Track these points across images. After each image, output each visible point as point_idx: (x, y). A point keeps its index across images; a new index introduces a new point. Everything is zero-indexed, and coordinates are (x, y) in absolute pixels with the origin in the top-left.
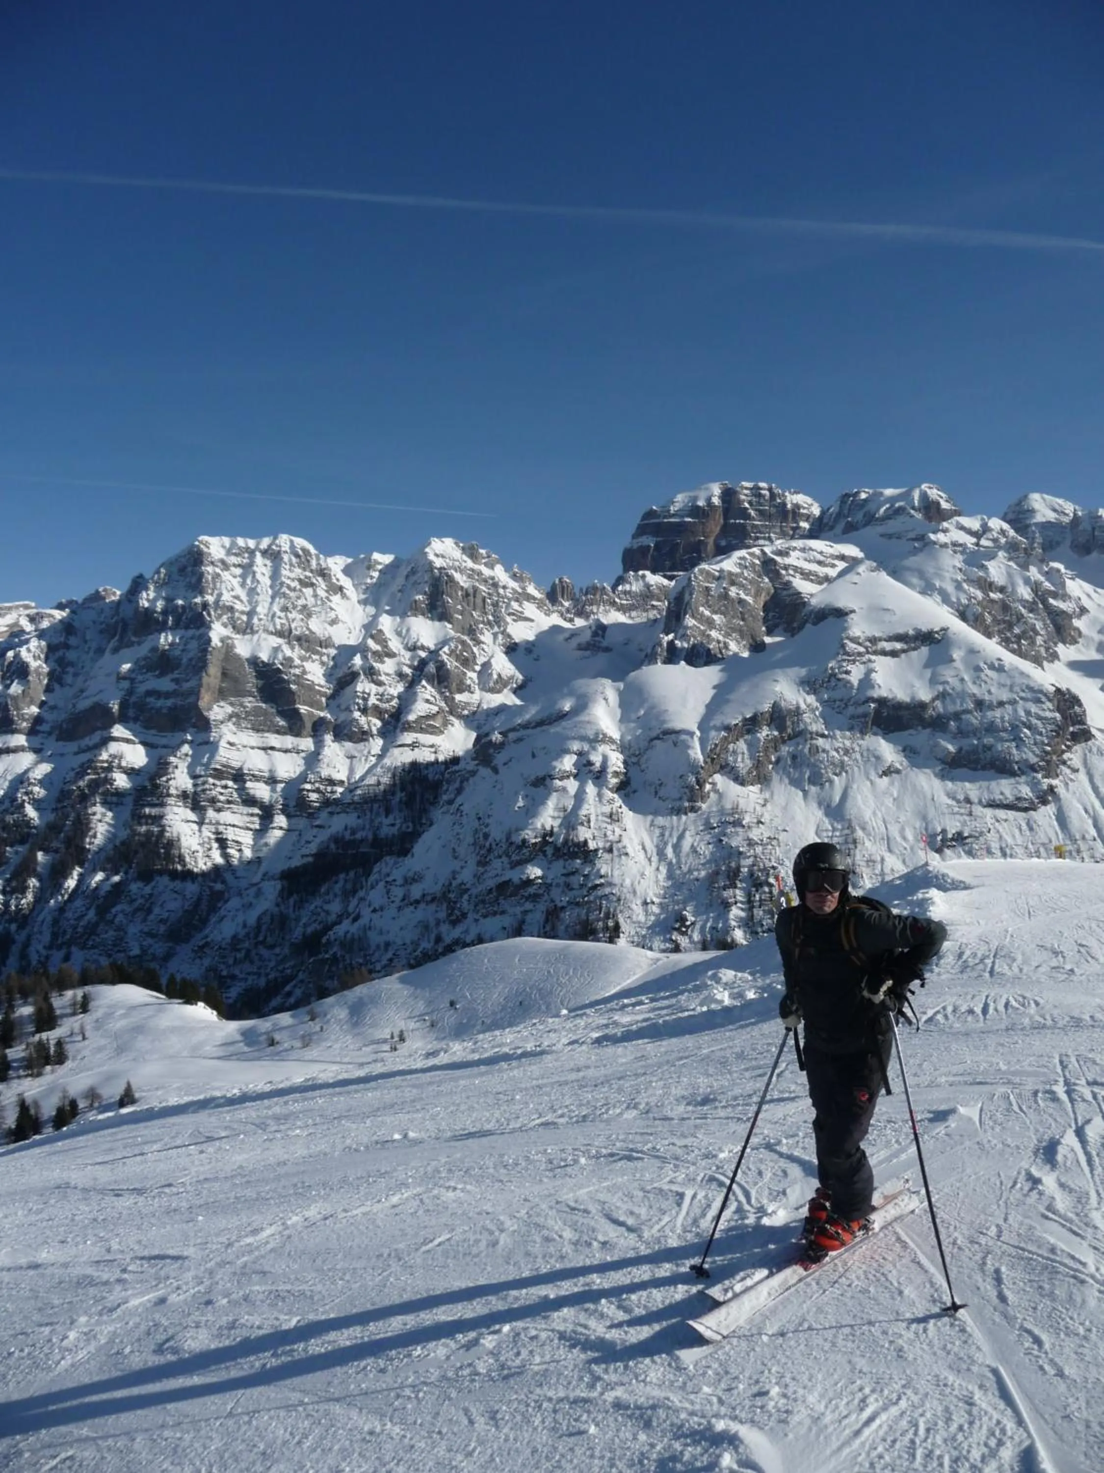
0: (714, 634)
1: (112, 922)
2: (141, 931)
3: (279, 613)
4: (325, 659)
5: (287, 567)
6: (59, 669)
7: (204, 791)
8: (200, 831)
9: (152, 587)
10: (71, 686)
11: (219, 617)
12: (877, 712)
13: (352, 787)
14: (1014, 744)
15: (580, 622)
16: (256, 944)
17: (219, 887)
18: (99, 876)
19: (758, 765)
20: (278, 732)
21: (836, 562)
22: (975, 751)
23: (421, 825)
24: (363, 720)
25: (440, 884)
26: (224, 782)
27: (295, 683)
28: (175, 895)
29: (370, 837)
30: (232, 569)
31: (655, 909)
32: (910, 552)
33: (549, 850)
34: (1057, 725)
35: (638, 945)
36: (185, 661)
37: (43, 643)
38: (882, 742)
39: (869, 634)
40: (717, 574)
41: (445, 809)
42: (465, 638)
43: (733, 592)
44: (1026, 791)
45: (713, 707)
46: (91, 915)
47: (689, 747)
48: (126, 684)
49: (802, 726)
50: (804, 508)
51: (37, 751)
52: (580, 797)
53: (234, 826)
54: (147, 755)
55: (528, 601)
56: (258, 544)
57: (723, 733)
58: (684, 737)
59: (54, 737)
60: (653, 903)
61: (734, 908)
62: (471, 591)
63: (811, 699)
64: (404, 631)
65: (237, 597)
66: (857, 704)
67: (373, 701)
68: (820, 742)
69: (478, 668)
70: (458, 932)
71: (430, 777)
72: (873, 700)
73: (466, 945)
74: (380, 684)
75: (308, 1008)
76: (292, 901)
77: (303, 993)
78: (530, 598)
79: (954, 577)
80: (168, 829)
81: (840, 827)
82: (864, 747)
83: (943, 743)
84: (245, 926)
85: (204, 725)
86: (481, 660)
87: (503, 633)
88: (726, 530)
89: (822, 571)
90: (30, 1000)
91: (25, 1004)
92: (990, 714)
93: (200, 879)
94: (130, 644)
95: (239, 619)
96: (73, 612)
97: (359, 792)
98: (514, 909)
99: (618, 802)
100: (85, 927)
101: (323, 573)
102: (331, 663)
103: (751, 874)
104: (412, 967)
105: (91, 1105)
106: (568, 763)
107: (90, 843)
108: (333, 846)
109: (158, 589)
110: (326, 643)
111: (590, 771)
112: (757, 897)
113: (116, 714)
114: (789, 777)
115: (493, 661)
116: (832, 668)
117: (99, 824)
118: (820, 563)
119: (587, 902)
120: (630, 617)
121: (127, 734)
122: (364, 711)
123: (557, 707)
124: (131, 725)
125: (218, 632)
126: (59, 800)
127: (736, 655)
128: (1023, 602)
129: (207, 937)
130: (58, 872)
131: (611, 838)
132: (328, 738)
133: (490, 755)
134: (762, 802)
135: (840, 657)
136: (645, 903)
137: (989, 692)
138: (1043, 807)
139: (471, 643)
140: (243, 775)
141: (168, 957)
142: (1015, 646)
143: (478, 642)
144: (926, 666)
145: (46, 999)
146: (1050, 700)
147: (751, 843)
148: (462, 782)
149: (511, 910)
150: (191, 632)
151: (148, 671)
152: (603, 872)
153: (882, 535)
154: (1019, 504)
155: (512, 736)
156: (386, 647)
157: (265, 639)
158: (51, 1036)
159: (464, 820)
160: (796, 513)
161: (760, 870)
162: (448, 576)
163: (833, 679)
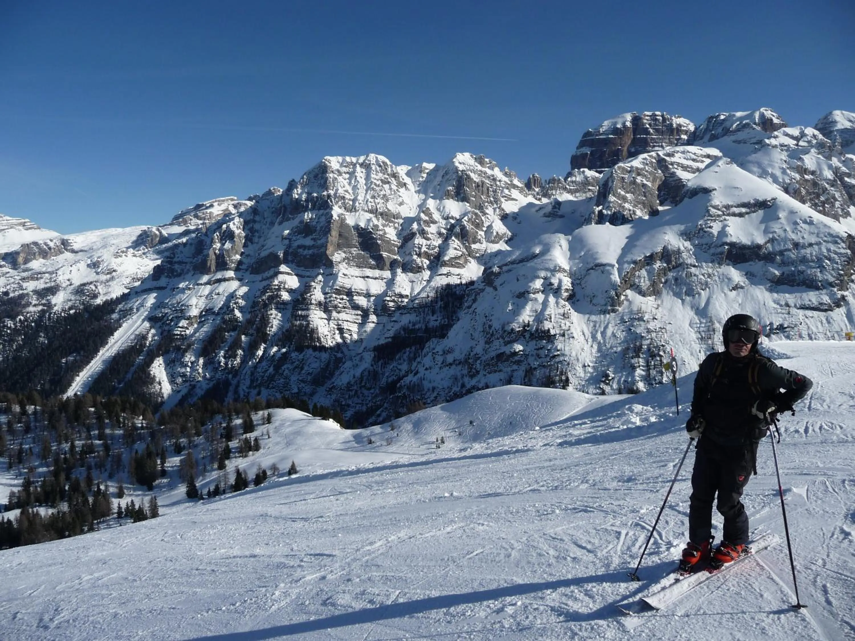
0: (627, 205)
1: (283, 374)
2: (298, 379)
3: (370, 200)
4: (396, 225)
5: (375, 173)
6: (250, 234)
7: (330, 301)
8: (329, 324)
9: (299, 187)
10: (257, 243)
11: (337, 203)
12: (729, 251)
13: (413, 299)
14: (819, 270)
15: (545, 201)
16: (361, 388)
17: (339, 355)
18: (275, 349)
19: (654, 284)
20: (371, 268)
21: (704, 159)
22: (793, 274)
23: (453, 320)
24: (418, 260)
25: (463, 355)
26: (341, 296)
27: (380, 239)
28: (316, 360)
29: (424, 327)
30: (344, 174)
31: (590, 370)
32: (752, 151)
33: (527, 335)
34: (849, 258)
35: (580, 391)
36: (318, 228)
37: (242, 220)
38: (732, 269)
39: (725, 203)
40: (629, 169)
41: (466, 311)
42: (477, 211)
43: (639, 179)
44: (826, 299)
45: (626, 250)
46: (271, 369)
47: (611, 274)
48: (287, 242)
49: (681, 260)
50: (684, 126)
51: (240, 280)
52: (545, 304)
53: (347, 321)
54: (299, 282)
55: (514, 188)
56: (358, 160)
57: (632, 265)
58: (608, 268)
59: (248, 272)
60: (589, 366)
61: (638, 369)
62: (480, 183)
63: (687, 244)
64: (442, 208)
65: (347, 191)
66: (716, 246)
67: (424, 249)
68: (693, 270)
69: (485, 229)
70: (473, 382)
71: (458, 292)
72: (726, 244)
73: (479, 389)
74: (428, 239)
75: (390, 423)
76: (380, 363)
77: (387, 415)
78: (515, 187)
79: (781, 166)
80: (311, 323)
81: (704, 321)
82: (721, 272)
83: (771, 269)
84: (354, 377)
85: (330, 264)
86: (486, 224)
87: (499, 208)
88: (634, 142)
89: (695, 165)
90: (240, 416)
91: (238, 418)
92: (803, 251)
93: (329, 351)
94: (288, 219)
95: (348, 203)
96: (257, 202)
97: (417, 302)
98: (507, 369)
99: (568, 306)
100: (268, 377)
101: (395, 175)
102: (400, 228)
103: (649, 349)
104: (448, 401)
105: (274, 473)
106: (538, 284)
107: (269, 331)
108: (402, 332)
109: (303, 188)
110: (397, 216)
111: (551, 289)
112: (653, 363)
113: (282, 259)
114: (673, 291)
115: (493, 225)
116: (700, 225)
117: (274, 320)
118: (694, 160)
119: (550, 365)
120: (575, 197)
121: (288, 270)
122: (419, 255)
123: (531, 251)
124: (290, 265)
125: (336, 211)
126: (253, 307)
127: (640, 218)
128: (828, 181)
129: (333, 383)
130: (253, 347)
131: (564, 328)
132: (399, 271)
133: (492, 280)
134: (656, 306)
135: (706, 218)
136: (584, 366)
137: (803, 238)
138: (837, 309)
139: (481, 214)
140: (352, 292)
141: (312, 394)
142: (821, 208)
143: (485, 214)
144: (762, 222)
145: (249, 416)
146: (843, 242)
147: (649, 331)
148: (476, 295)
149: (505, 370)
150: (321, 212)
151: (299, 234)
152: (559, 348)
153: (734, 142)
154: (826, 118)
155: (505, 268)
156: (431, 217)
157: (363, 215)
158: (251, 436)
159: (477, 318)
160: (679, 130)
161: (654, 347)
162: (466, 175)
163: (701, 232)
